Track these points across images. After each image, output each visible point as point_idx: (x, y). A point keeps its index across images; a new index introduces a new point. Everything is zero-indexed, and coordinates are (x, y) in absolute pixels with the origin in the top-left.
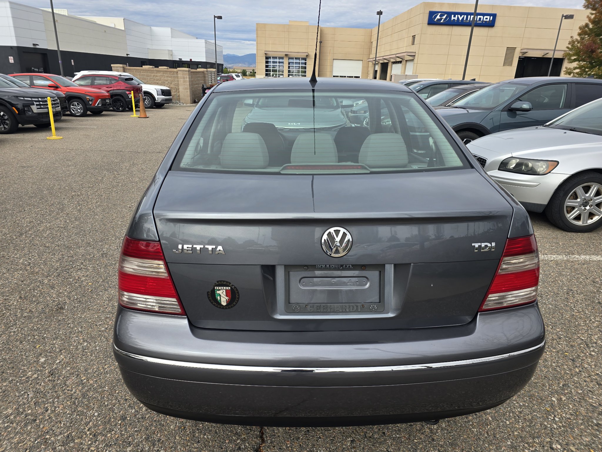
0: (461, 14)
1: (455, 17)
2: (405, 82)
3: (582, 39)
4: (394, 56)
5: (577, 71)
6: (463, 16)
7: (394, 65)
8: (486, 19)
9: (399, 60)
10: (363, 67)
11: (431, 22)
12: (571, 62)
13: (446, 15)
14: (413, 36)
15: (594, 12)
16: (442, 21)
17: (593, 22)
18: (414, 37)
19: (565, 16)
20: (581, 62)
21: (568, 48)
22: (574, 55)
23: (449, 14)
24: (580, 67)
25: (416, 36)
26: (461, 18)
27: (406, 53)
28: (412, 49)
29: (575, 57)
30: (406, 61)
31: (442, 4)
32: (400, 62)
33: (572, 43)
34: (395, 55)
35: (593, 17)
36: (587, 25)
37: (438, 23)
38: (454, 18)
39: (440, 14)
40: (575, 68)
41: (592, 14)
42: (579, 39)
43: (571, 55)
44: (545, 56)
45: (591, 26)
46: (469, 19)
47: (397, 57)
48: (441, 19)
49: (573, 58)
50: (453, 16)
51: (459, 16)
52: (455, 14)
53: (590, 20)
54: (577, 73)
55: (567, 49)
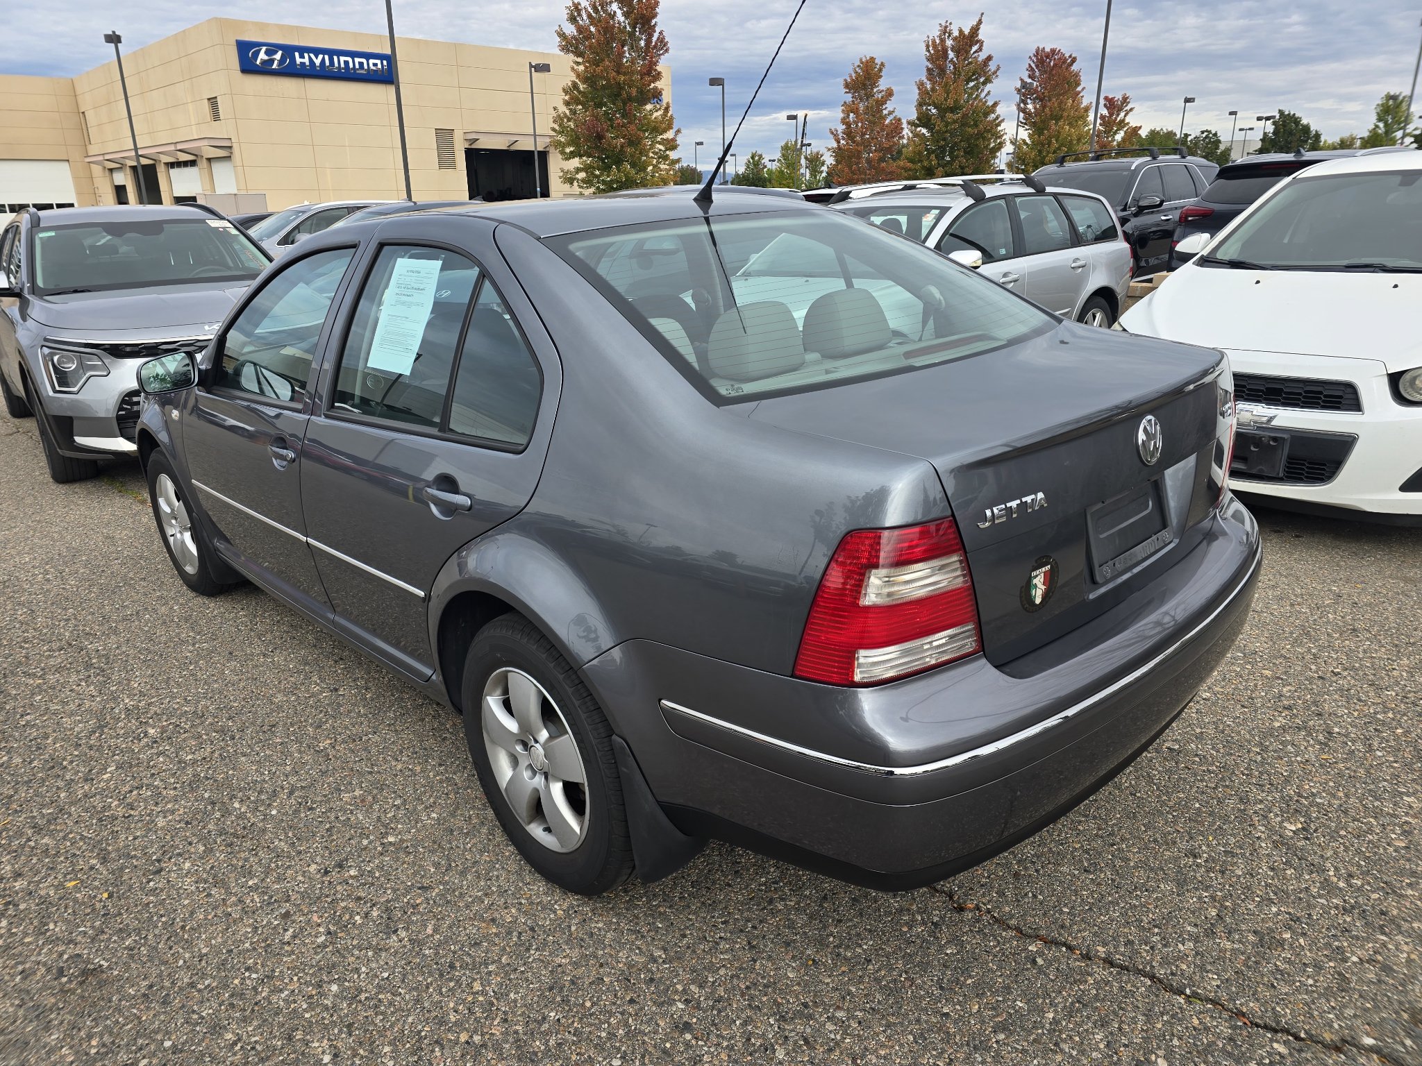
0: (317, 51)
1: (302, 56)
2: (310, 210)
3: (573, 112)
4: (172, 148)
5: (582, 175)
6: (320, 57)
7: (174, 172)
8: (375, 65)
9: (184, 157)
10: (76, 178)
11: (248, 67)
12: (567, 159)
13: (280, 53)
14: (209, 99)
15: (580, 60)
16: (275, 66)
17: (585, 80)
18: (213, 101)
19: (535, 67)
20: (584, 158)
21: (553, 129)
22: (569, 145)
23: (289, 50)
24: (586, 169)
25: (219, 99)
26: (318, 62)
27: (206, 140)
28: (220, 130)
29: (572, 149)
30: (209, 160)
31: (262, 26)
32: (193, 163)
33: (559, 119)
34: (173, 145)
35: (581, 68)
36: (575, 85)
37: (265, 70)
38: (302, 60)
39: (264, 49)
40: (578, 170)
41: (578, 63)
42: (568, 112)
43: (564, 146)
44: (513, 148)
45: (582, 87)
46: (336, 65)
47: (180, 150)
48: (272, 61)
49: (568, 150)
50: (297, 54)
51: (312, 55)
52: (302, 50)
53: (578, 76)
54: (583, 181)
55: (553, 133)
